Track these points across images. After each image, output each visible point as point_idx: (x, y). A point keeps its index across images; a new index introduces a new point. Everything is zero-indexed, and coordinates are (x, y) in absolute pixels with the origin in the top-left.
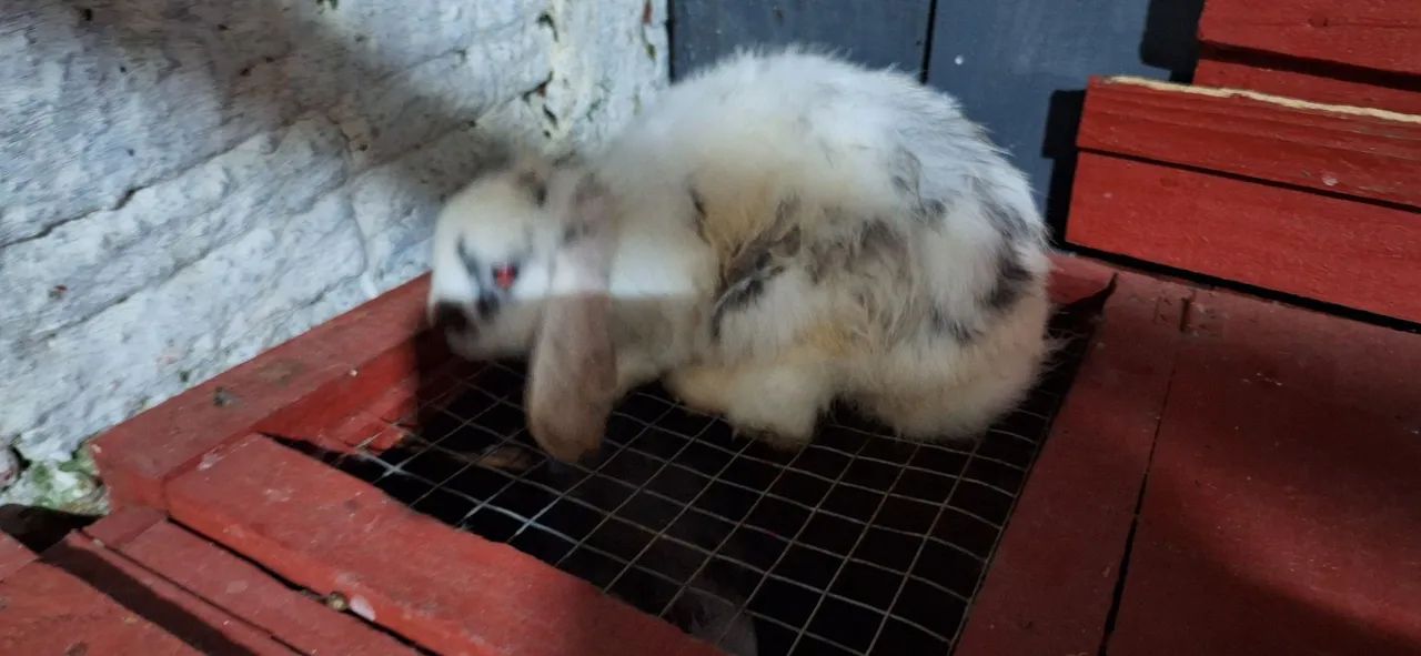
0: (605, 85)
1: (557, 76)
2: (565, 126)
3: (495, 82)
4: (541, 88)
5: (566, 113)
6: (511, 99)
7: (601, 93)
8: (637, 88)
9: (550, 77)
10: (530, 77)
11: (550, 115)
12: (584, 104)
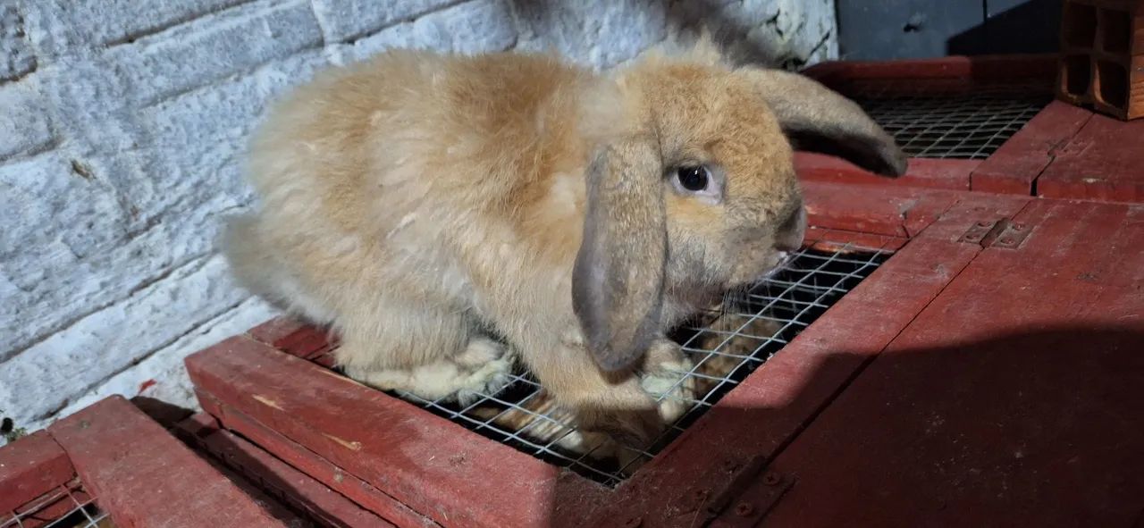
0: (804, 15)
1: (783, 12)
2: (787, 37)
3: (756, 13)
4: (774, 19)
5: (787, 31)
6: (761, 25)
7: (803, 20)
8: (821, 19)
9: (779, 13)
10: (771, 12)
11: (780, 33)
12: (795, 26)
